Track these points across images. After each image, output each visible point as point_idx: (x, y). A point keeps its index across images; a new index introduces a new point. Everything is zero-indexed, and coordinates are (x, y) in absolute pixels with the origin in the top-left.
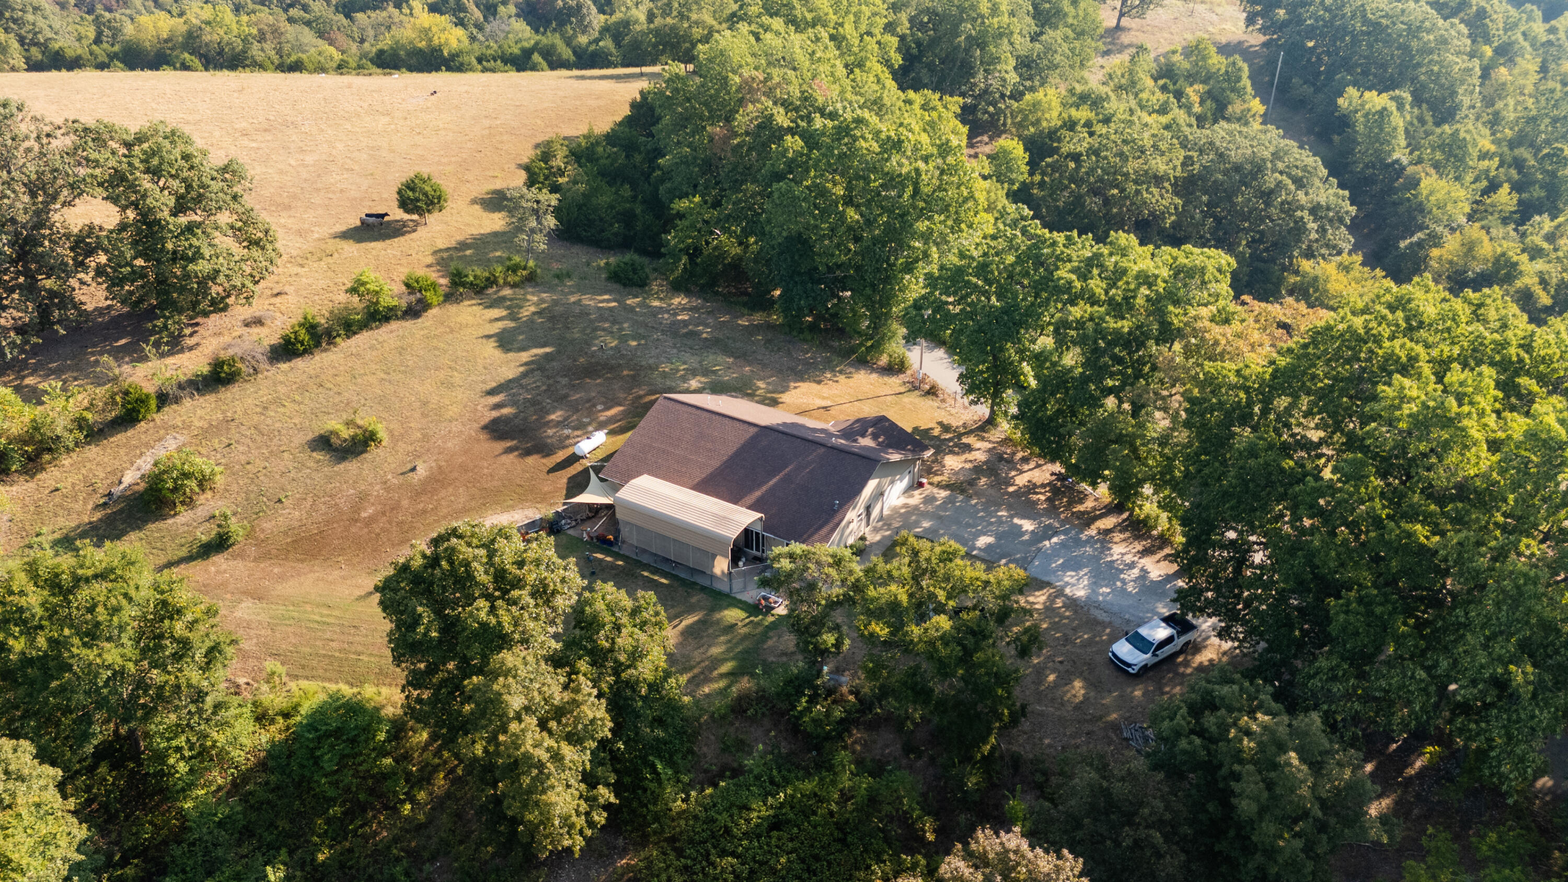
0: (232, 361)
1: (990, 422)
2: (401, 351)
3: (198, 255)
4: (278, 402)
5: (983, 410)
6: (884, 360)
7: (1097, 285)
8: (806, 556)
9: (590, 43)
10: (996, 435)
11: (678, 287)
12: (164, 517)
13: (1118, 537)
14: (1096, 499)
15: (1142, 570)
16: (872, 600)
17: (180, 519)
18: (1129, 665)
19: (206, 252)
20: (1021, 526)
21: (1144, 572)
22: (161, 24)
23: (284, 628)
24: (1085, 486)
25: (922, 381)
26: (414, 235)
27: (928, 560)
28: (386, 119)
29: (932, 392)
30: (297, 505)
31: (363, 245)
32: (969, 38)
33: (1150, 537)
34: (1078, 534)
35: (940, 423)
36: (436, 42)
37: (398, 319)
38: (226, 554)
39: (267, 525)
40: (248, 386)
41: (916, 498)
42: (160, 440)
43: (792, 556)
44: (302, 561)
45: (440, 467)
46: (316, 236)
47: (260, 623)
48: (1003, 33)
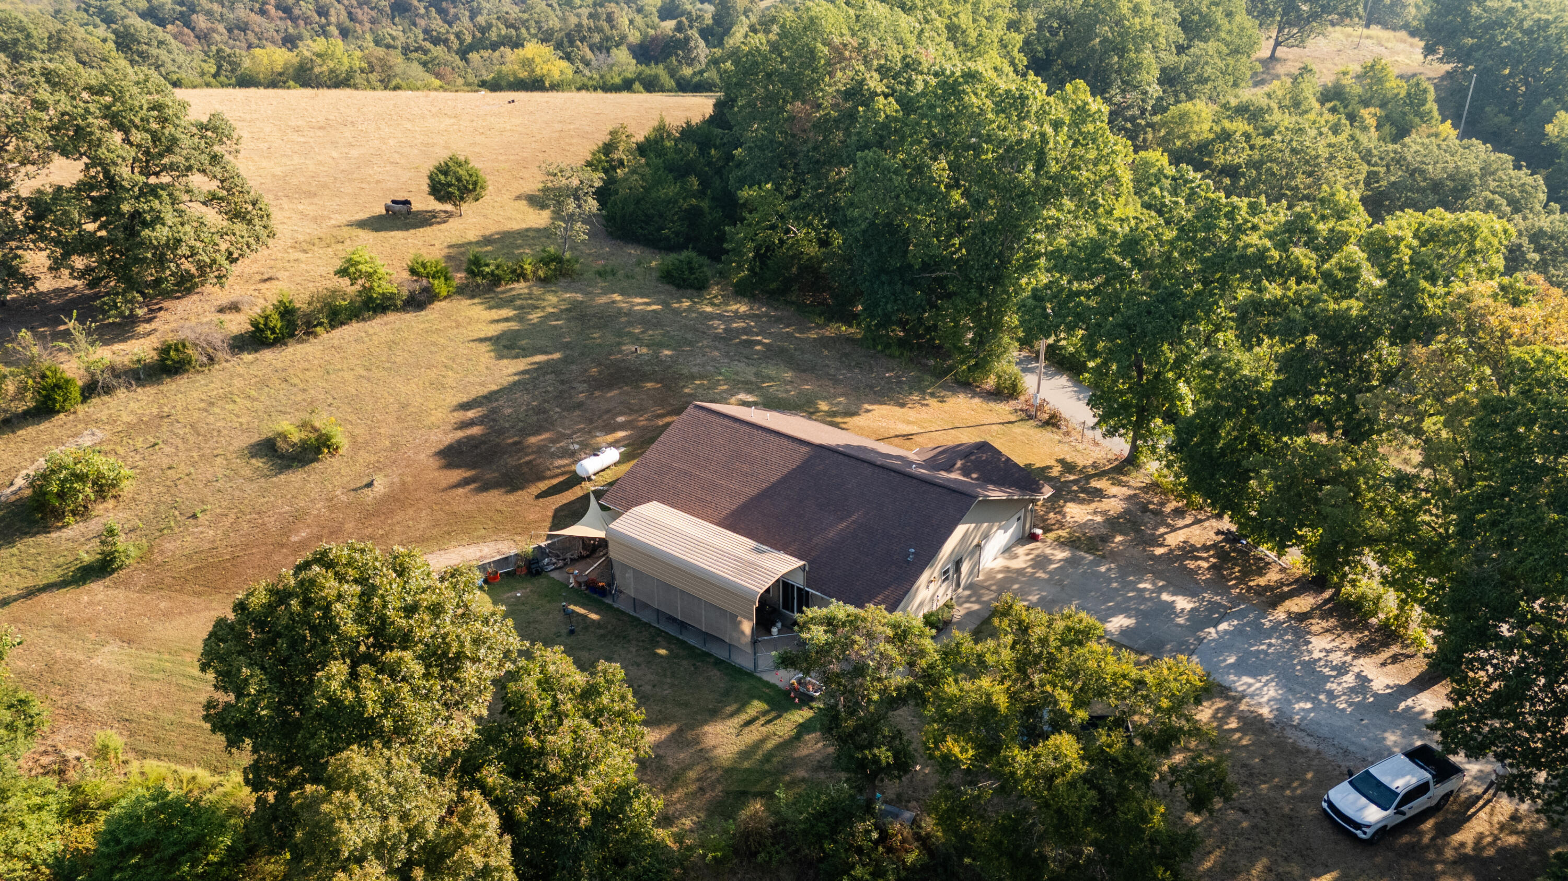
0: (180, 346)
1: (1131, 462)
2: (391, 345)
3: (158, 219)
4: (228, 397)
5: (1120, 446)
6: (991, 382)
7: (1303, 255)
8: (853, 623)
9: (695, 74)
10: (1137, 479)
11: (742, 291)
12: (46, 530)
13: (1317, 625)
14: (1283, 570)
15: (1358, 676)
16: (951, 700)
17: (67, 533)
18: (1358, 826)
19: (169, 217)
20: (1171, 605)
21: (1363, 681)
22: (275, 57)
23: (147, 685)
24: (1266, 550)
25: (1040, 408)
26: (443, 226)
27: (1043, 641)
28: (449, 121)
29: (1053, 422)
30: (213, 523)
31: (382, 234)
32: (1105, 40)
33: (1367, 626)
34: (1257, 618)
35: (1062, 462)
36: (538, 72)
37: (397, 309)
38: (107, 581)
39: (168, 546)
40: (199, 377)
41: (1022, 558)
42: (75, 436)
43: (830, 623)
44: (198, 594)
45: (404, 483)
46: (333, 222)
47: (120, 674)
48: (1145, 36)
